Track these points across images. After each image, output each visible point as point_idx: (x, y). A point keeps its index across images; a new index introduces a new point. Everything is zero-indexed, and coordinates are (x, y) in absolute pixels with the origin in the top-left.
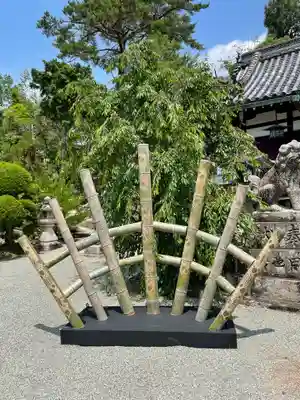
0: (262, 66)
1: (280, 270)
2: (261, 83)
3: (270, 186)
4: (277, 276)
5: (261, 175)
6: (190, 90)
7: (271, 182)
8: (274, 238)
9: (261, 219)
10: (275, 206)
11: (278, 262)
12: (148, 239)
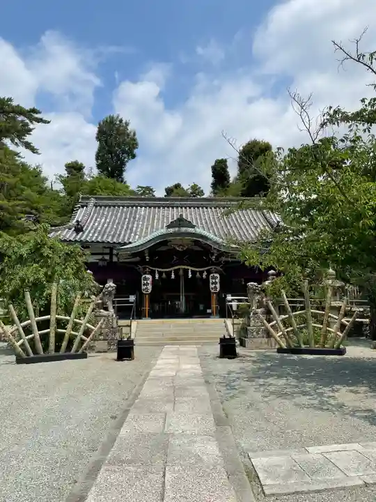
0: (95, 211)
1: (102, 337)
2: (95, 227)
3: (100, 301)
4: (100, 340)
5: (96, 296)
6: (67, 254)
7: (101, 300)
8: (102, 320)
9: (96, 316)
10: (102, 310)
11: (101, 334)
12: (53, 322)
